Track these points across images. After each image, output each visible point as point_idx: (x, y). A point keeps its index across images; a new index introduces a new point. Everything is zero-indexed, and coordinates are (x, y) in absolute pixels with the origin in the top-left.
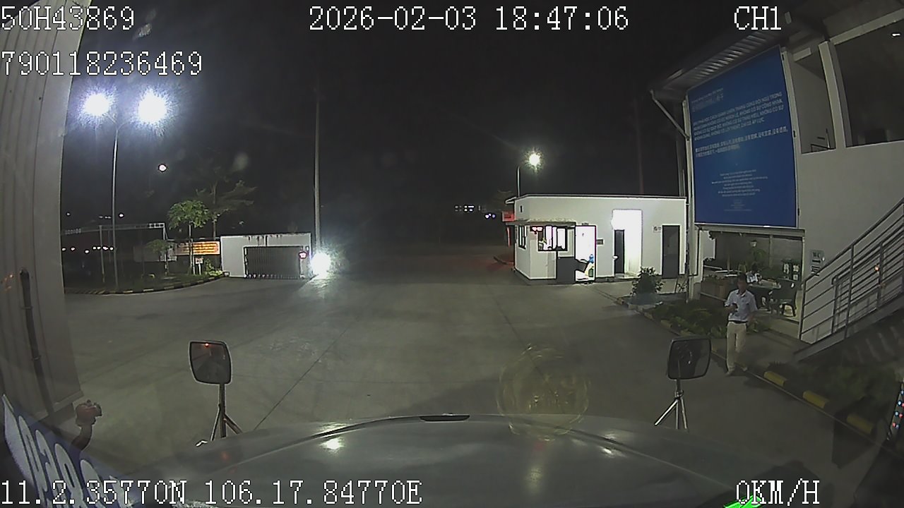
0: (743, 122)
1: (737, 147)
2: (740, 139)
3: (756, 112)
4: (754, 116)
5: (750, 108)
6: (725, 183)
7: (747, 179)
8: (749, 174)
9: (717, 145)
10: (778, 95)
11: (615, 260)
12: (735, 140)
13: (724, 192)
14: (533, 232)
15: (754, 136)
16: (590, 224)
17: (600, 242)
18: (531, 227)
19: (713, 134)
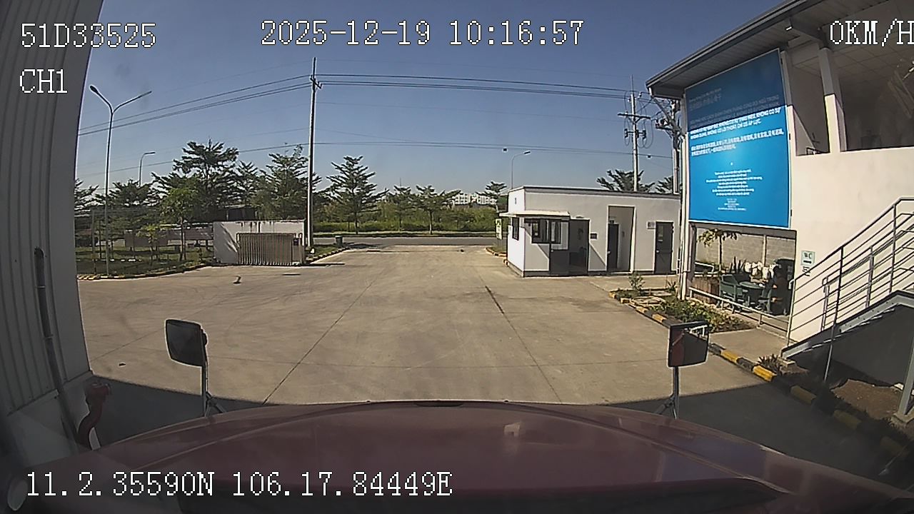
1: (732, 147)
2: (736, 140)
5: (747, 109)
6: (720, 182)
7: (741, 179)
8: (744, 173)
9: (713, 144)
10: (774, 98)
11: (608, 255)
12: (731, 140)
13: (719, 191)
14: (527, 224)
15: (749, 137)
16: (585, 219)
17: (594, 236)
18: (525, 219)
19: (709, 133)
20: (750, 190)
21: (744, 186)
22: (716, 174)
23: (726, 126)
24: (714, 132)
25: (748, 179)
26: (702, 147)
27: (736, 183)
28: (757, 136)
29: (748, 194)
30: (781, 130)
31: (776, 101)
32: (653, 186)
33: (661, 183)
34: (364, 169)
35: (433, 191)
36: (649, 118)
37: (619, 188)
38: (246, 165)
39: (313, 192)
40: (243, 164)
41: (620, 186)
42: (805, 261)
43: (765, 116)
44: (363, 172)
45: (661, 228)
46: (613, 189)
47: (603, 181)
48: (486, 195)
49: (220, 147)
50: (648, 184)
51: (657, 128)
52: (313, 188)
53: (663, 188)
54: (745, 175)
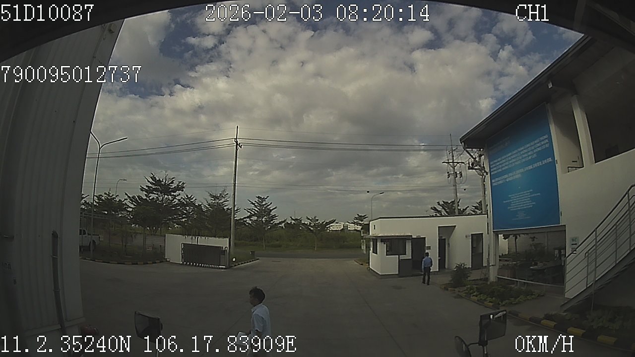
0: (523, 158)
1: (520, 175)
2: (522, 170)
3: (531, 150)
4: (529, 154)
5: (527, 148)
6: (513, 201)
7: (526, 197)
8: (528, 193)
9: (506, 176)
10: (545, 137)
11: (439, 260)
12: (518, 172)
13: (512, 207)
14: (383, 243)
15: (530, 167)
16: (422, 237)
17: (429, 248)
18: (381, 239)
19: (503, 169)
20: (533, 203)
21: (529, 202)
22: (510, 196)
23: (514, 162)
24: (506, 167)
25: (532, 196)
26: (499, 179)
27: (523, 200)
28: (536, 165)
29: (531, 206)
30: (550, 158)
31: (546, 139)
32: (468, 208)
33: (474, 206)
34: (269, 205)
35: (317, 220)
36: (463, 163)
37: (445, 213)
38: (189, 196)
39: (235, 219)
40: (187, 196)
41: (446, 212)
42: (572, 244)
43: (540, 151)
44: (269, 207)
45: (475, 237)
46: (441, 214)
47: (435, 209)
48: (354, 223)
49: (172, 183)
50: (464, 208)
51: (469, 169)
52: (235, 216)
53: (476, 210)
54: (529, 194)
